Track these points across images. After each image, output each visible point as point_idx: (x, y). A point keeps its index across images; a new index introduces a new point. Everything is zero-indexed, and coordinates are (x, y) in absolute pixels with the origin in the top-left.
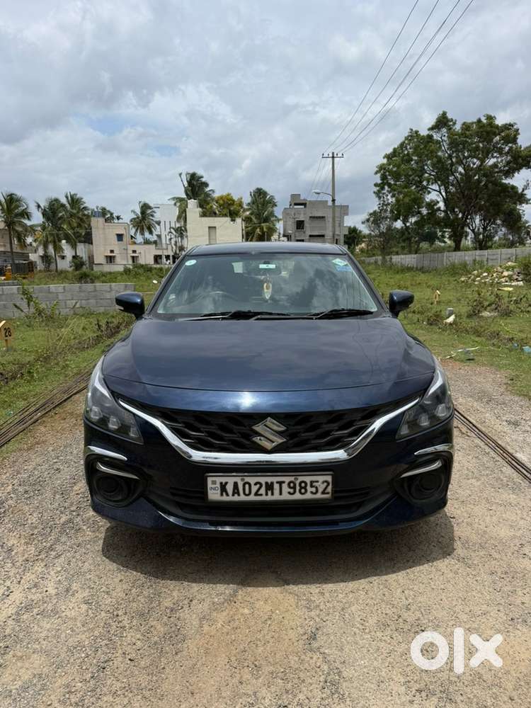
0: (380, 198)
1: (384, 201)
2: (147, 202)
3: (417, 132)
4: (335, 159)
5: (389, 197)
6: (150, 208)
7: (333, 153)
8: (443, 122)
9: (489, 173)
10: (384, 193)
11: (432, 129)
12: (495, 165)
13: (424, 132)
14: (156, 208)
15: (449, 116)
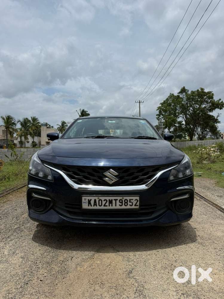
0: (158, 120)
1: (160, 121)
2: (64, 121)
3: (173, 94)
4: (140, 103)
5: (162, 120)
6: (66, 123)
7: (140, 101)
8: (183, 90)
9: (203, 110)
10: (160, 118)
11: (179, 93)
12: (205, 107)
13: (176, 94)
14: (68, 123)
15: (186, 88)
